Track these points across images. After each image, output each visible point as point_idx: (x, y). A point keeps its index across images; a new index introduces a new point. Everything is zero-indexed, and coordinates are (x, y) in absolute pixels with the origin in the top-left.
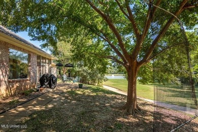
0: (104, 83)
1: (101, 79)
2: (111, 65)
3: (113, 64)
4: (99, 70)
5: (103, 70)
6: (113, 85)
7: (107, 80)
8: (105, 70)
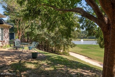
0: (70, 49)
1: (67, 45)
2: (78, 27)
3: (81, 25)
4: (62, 32)
5: (68, 34)
6: (82, 51)
7: (75, 45)
8: (70, 33)
